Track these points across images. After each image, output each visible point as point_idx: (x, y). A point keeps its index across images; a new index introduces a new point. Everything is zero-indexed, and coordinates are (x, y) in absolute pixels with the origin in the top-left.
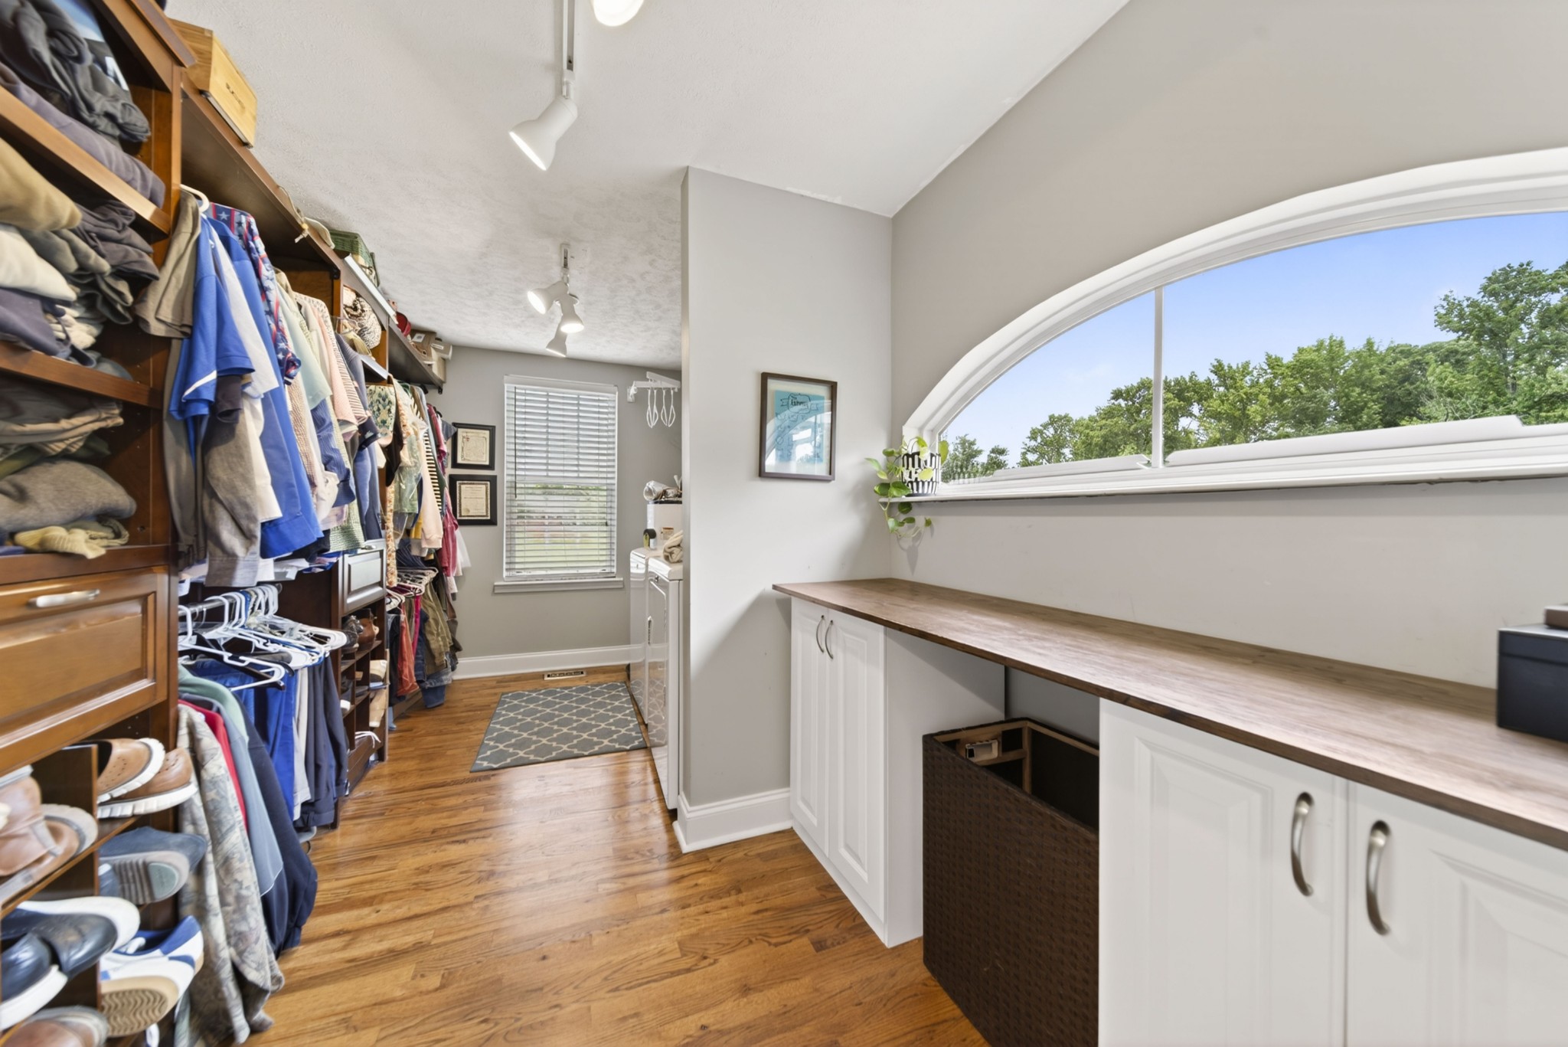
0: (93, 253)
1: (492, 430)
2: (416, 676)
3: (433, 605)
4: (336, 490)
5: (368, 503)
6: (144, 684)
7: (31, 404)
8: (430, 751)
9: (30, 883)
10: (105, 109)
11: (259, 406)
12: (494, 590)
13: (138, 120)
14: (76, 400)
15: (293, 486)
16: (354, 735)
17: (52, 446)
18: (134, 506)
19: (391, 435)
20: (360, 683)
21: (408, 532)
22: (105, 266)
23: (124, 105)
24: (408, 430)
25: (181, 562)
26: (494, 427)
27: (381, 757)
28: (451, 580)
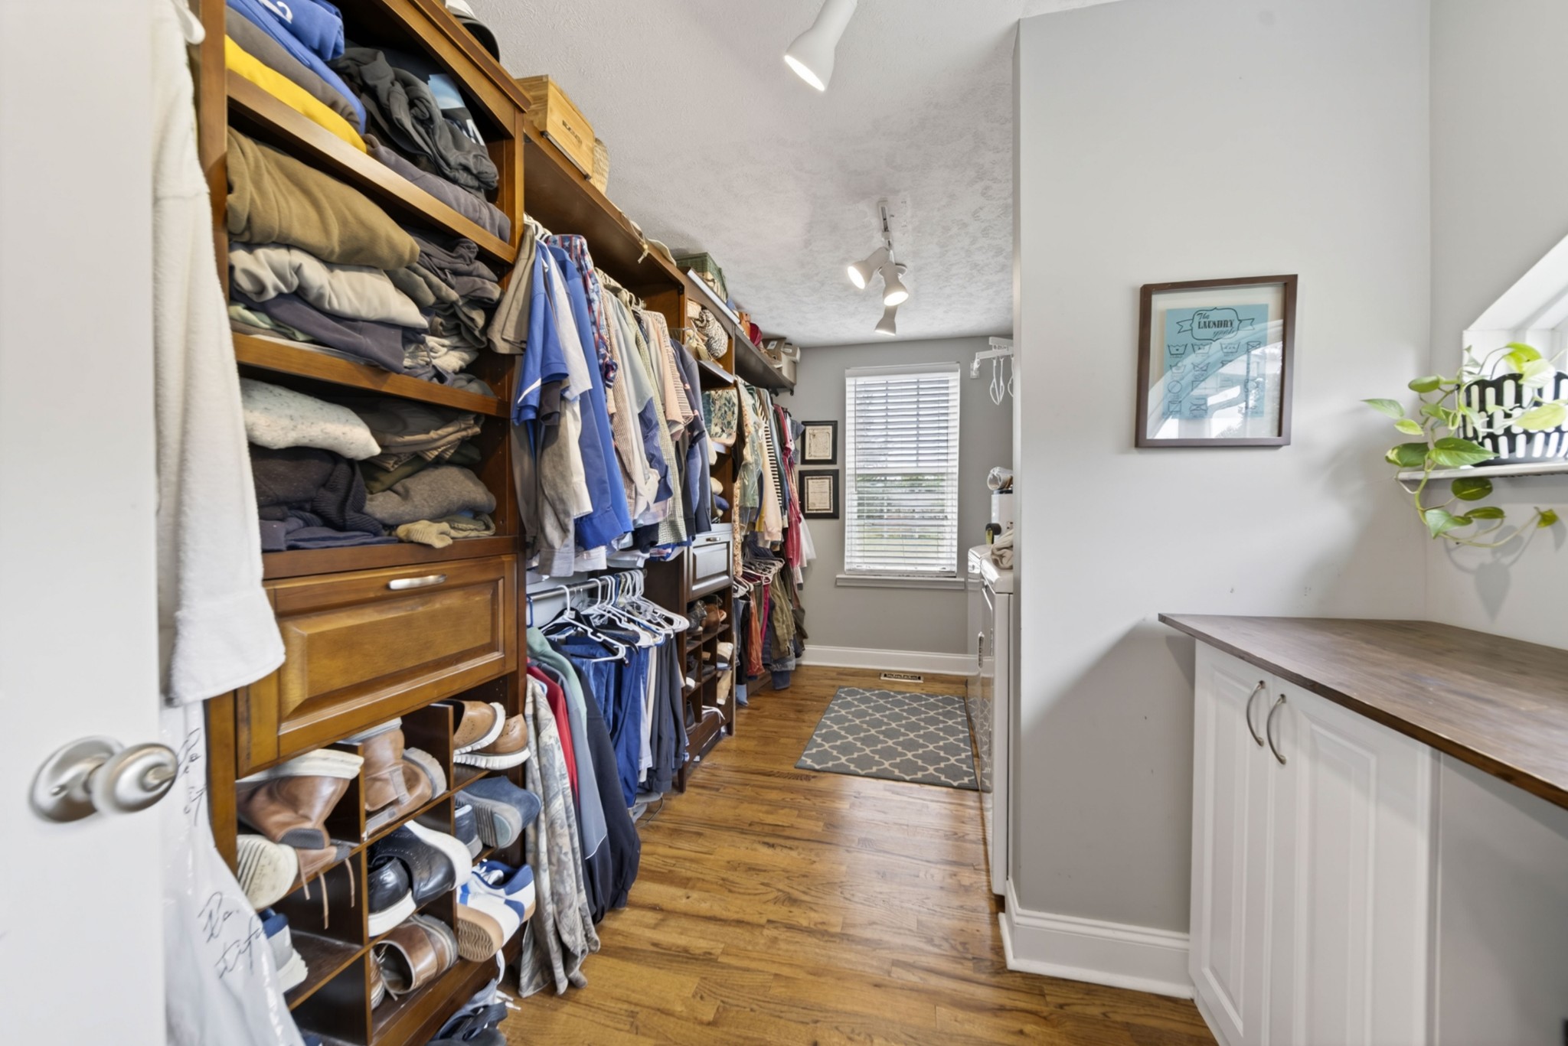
0: (443, 285)
1: (834, 424)
2: (763, 659)
3: (780, 594)
4: (656, 485)
5: (698, 498)
6: (496, 656)
7: (415, 419)
8: (769, 734)
9: (394, 818)
10: (458, 161)
11: (577, 408)
12: (836, 583)
13: (489, 167)
14: (445, 414)
15: (605, 482)
16: (700, 710)
17: (428, 453)
18: (494, 503)
19: (734, 435)
20: (706, 663)
21: (754, 525)
22: (454, 295)
23: (476, 156)
24: (750, 429)
25: (529, 552)
26: (836, 422)
27: (729, 732)
28: (797, 570)
